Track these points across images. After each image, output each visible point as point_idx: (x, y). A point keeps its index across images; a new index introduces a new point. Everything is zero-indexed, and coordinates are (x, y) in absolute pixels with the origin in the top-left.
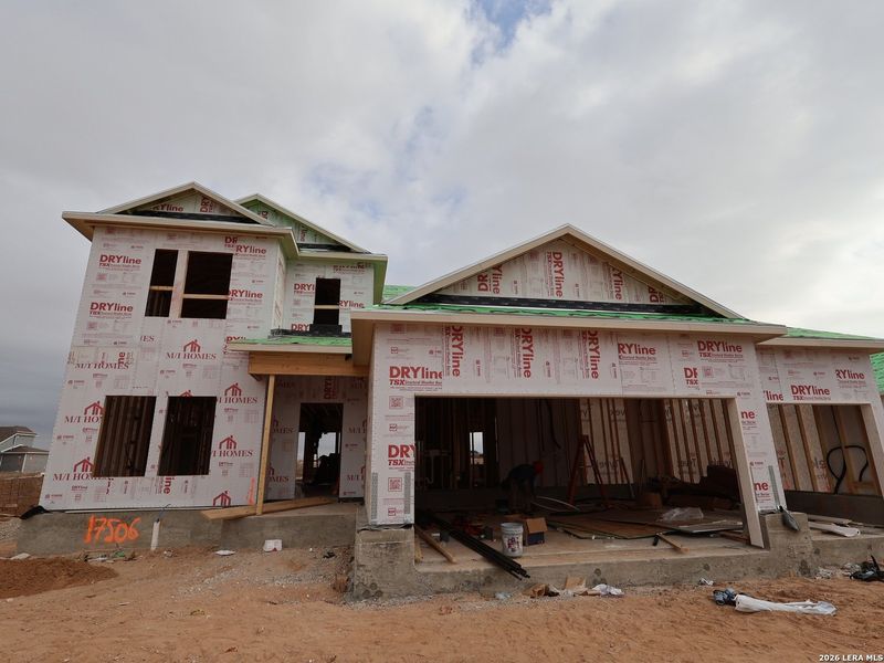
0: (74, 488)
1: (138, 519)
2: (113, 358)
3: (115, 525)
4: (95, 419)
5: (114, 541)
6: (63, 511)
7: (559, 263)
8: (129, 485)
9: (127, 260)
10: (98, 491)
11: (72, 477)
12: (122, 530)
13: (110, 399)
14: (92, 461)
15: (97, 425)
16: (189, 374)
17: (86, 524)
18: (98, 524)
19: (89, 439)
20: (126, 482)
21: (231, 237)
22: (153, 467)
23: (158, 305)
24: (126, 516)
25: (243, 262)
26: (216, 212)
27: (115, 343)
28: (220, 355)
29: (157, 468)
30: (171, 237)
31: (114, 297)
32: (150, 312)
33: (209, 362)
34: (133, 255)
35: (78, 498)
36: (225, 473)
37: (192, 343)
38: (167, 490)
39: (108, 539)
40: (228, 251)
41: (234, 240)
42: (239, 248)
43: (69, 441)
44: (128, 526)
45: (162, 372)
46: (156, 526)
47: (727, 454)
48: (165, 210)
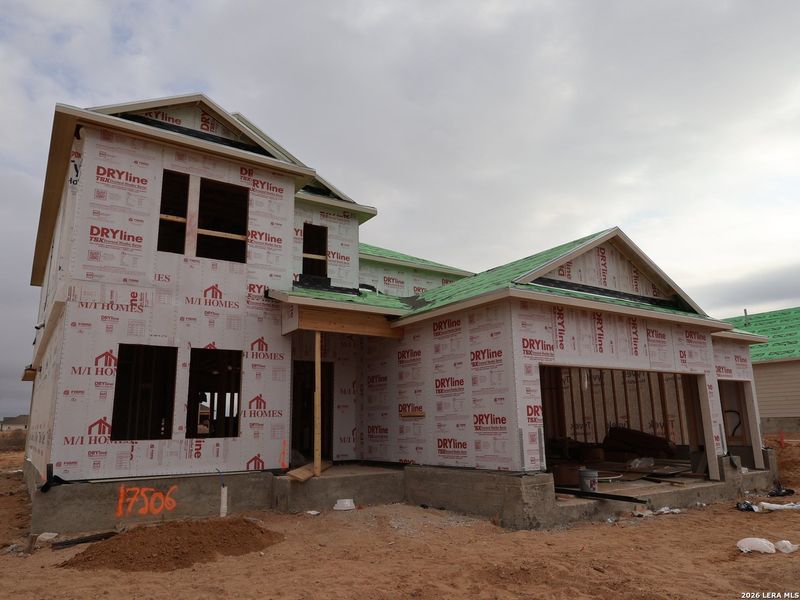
0: (91, 453)
1: (175, 487)
2: (124, 298)
3: (149, 494)
4: (109, 371)
5: (149, 513)
6: (86, 481)
7: (604, 258)
8: (156, 450)
9: (129, 177)
10: (120, 457)
11: (86, 440)
12: (157, 500)
13: (124, 349)
14: (109, 421)
15: (112, 379)
16: (211, 323)
17: (117, 496)
18: (129, 494)
19: (103, 395)
20: (152, 446)
21: (248, 168)
22: (181, 428)
23: (170, 239)
24: (161, 484)
25: (261, 199)
26: (218, 133)
27: (125, 280)
28: (243, 304)
29: (185, 430)
30: (180, 157)
31: (117, 221)
32: (164, 246)
33: (232, 311)
34: (137, 172)
35: (96, 465)
36: (256, 435)
37: (213, 288)
38: (198, 455)
39: (143, 511)
40: (244, 184)
41: (251, 174)
42: (255, 183)
43: (78, 397)
44: (164, 495)
45: (182, 319)
46: (224, 491)
47: (622, 417)
48: (159, 119)
